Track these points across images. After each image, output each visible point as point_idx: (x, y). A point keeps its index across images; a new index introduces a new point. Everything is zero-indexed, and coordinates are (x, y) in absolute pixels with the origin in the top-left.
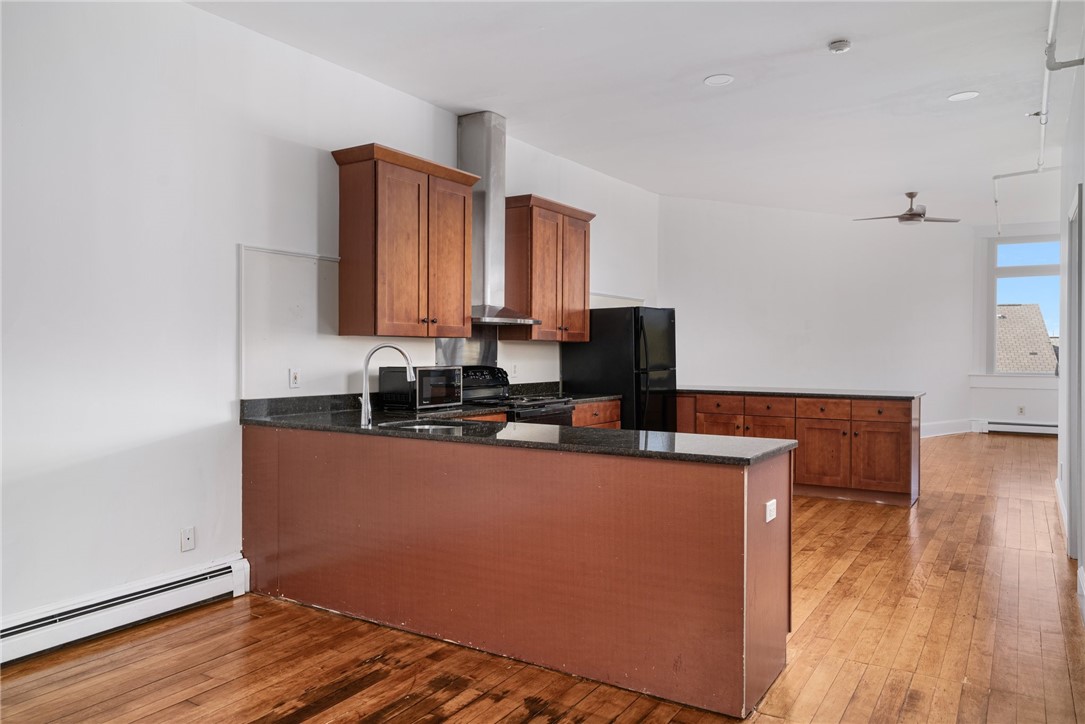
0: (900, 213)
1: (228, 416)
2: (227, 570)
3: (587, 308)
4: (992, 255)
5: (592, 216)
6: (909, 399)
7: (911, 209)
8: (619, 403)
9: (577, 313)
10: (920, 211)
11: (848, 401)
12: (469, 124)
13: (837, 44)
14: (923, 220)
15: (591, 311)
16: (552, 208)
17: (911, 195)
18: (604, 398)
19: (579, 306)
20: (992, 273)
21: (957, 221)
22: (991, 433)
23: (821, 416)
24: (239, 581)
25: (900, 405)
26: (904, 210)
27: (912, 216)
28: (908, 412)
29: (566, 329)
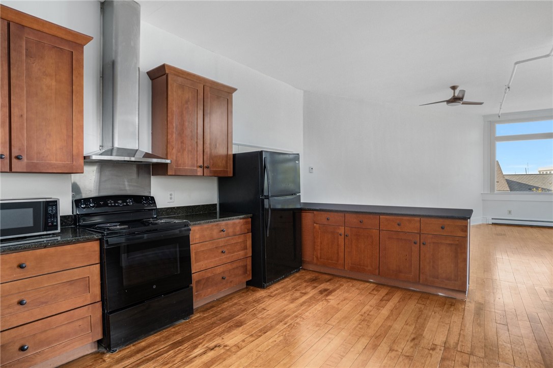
0: (448, 99)
3: (229, 153)
5: (235, 90)
7: (454, 96)
8: (250, 220)
9: (220, 157)
10: (460, 97)
11: (418, 219)
14: (461, 102)
15: (234, 155)
17: (454, 88)
18: (241, 217)
19: (222, 151)
21: (481, 104)
22: (493, 224)
23: (398, 229)
25: (458, 223)
26: (450, 97)
27: (455, 100)
28: (465, 229)
29: (207, 167)
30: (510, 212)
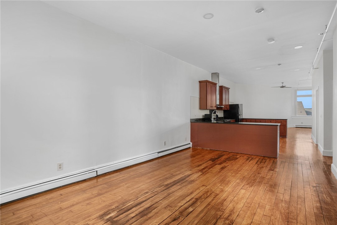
1: (189, 121)
2: (190, 144)
4: (296, 93)
5: (230, 88)
6: (286, 120)
7: (283, 85)
10: (285, 86)
11: (275, 120)
12: (215, 75)
13: (279, 65)
16: (225, 88)
17: (283, 83)
20: (296, 96)
21: (291, 87)
22: (296, 127)
24: (191, 145)
25: (285, 121)
26: (281, 86)
27: (283, 87)
28: (286, 122)
29: (226, 108)
30: (302, 123)
